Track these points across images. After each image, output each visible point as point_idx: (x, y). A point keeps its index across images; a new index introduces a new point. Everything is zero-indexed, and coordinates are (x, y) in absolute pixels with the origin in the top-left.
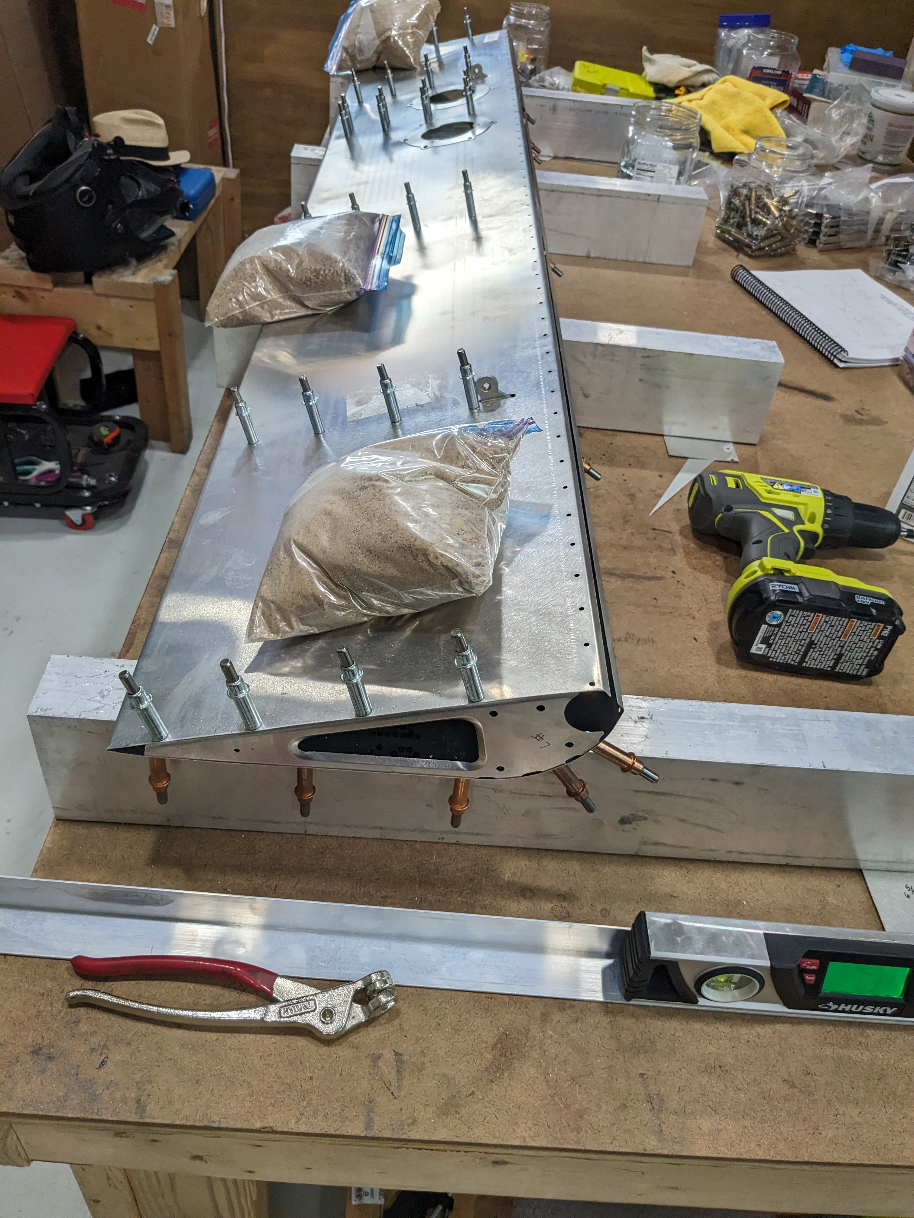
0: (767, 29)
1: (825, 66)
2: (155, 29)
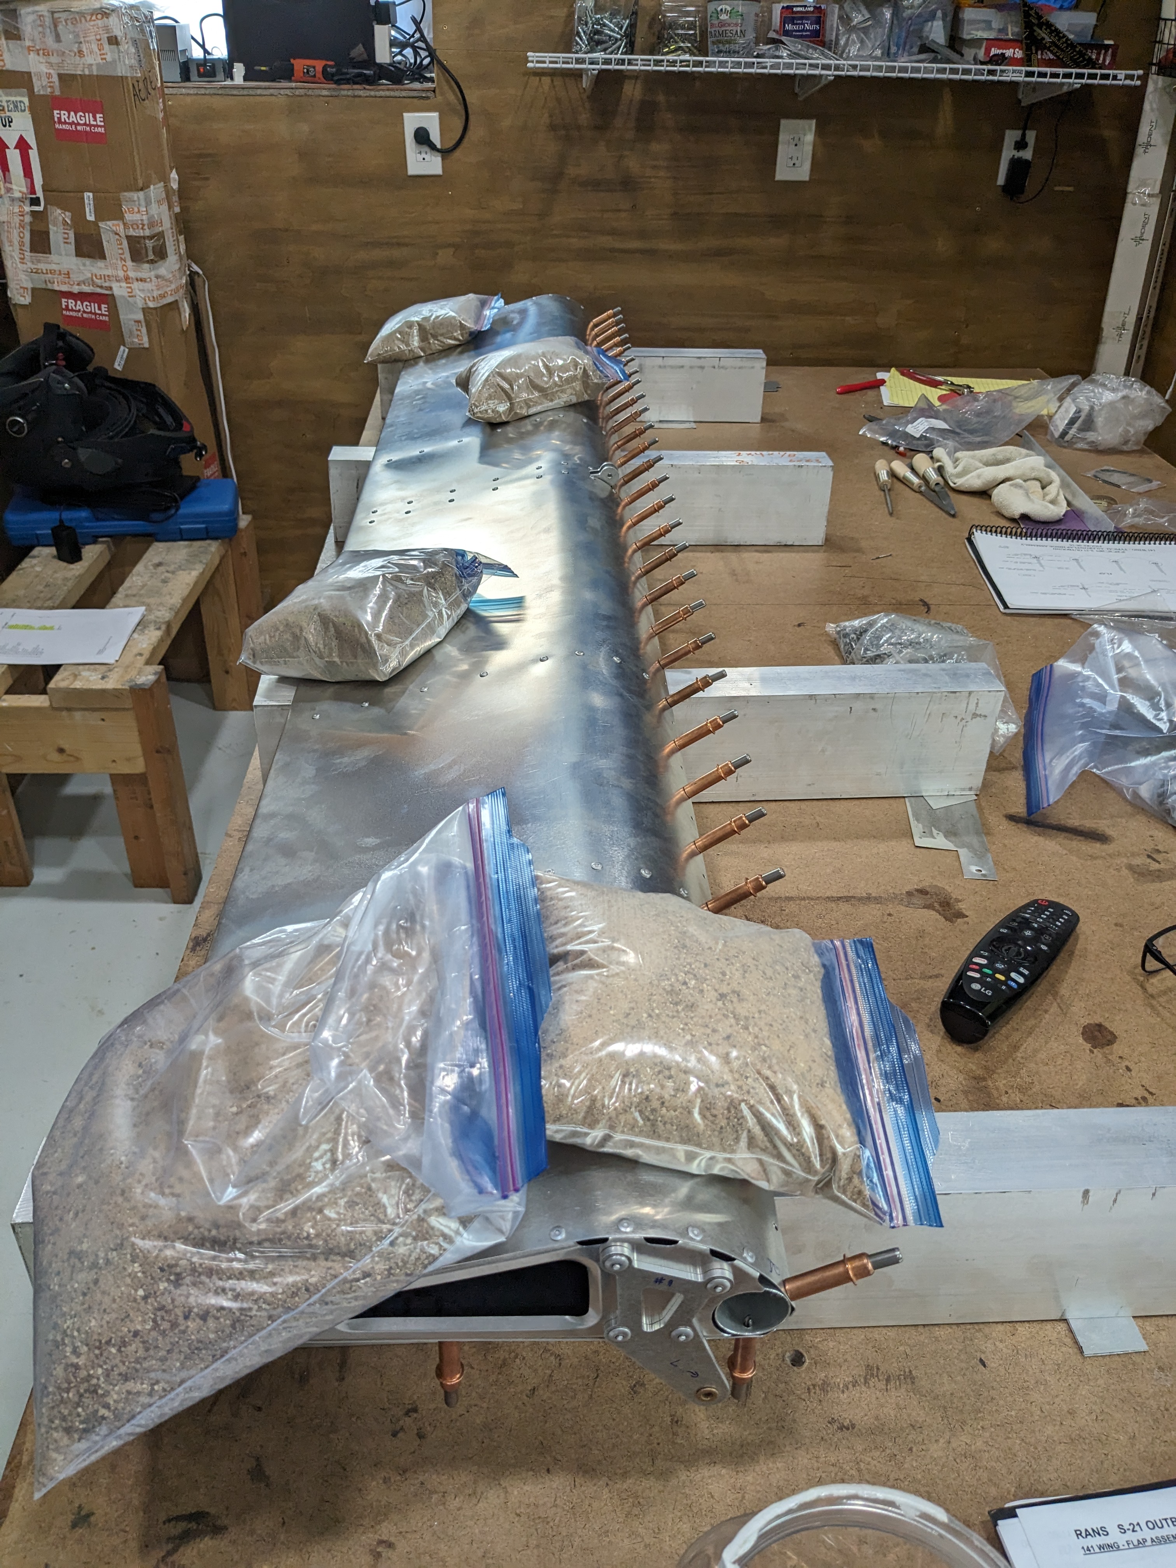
2: (123, 352)
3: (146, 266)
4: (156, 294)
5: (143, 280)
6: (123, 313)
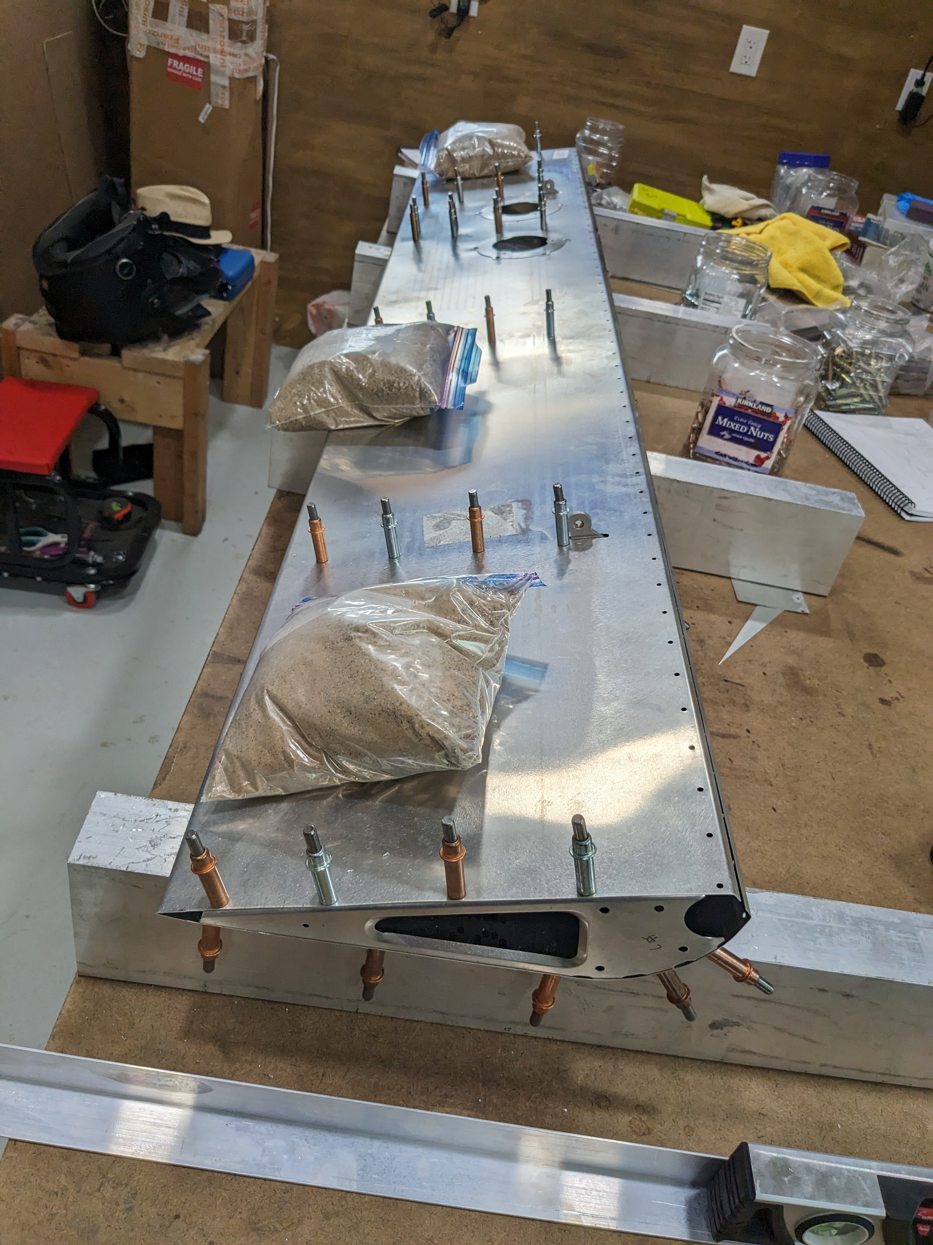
0: (827, 171)
1: (879, 212)
2: (208, 108)
3: (239, 44)
4: (242, 68)
5: (234, 55)
6: (214, 78)
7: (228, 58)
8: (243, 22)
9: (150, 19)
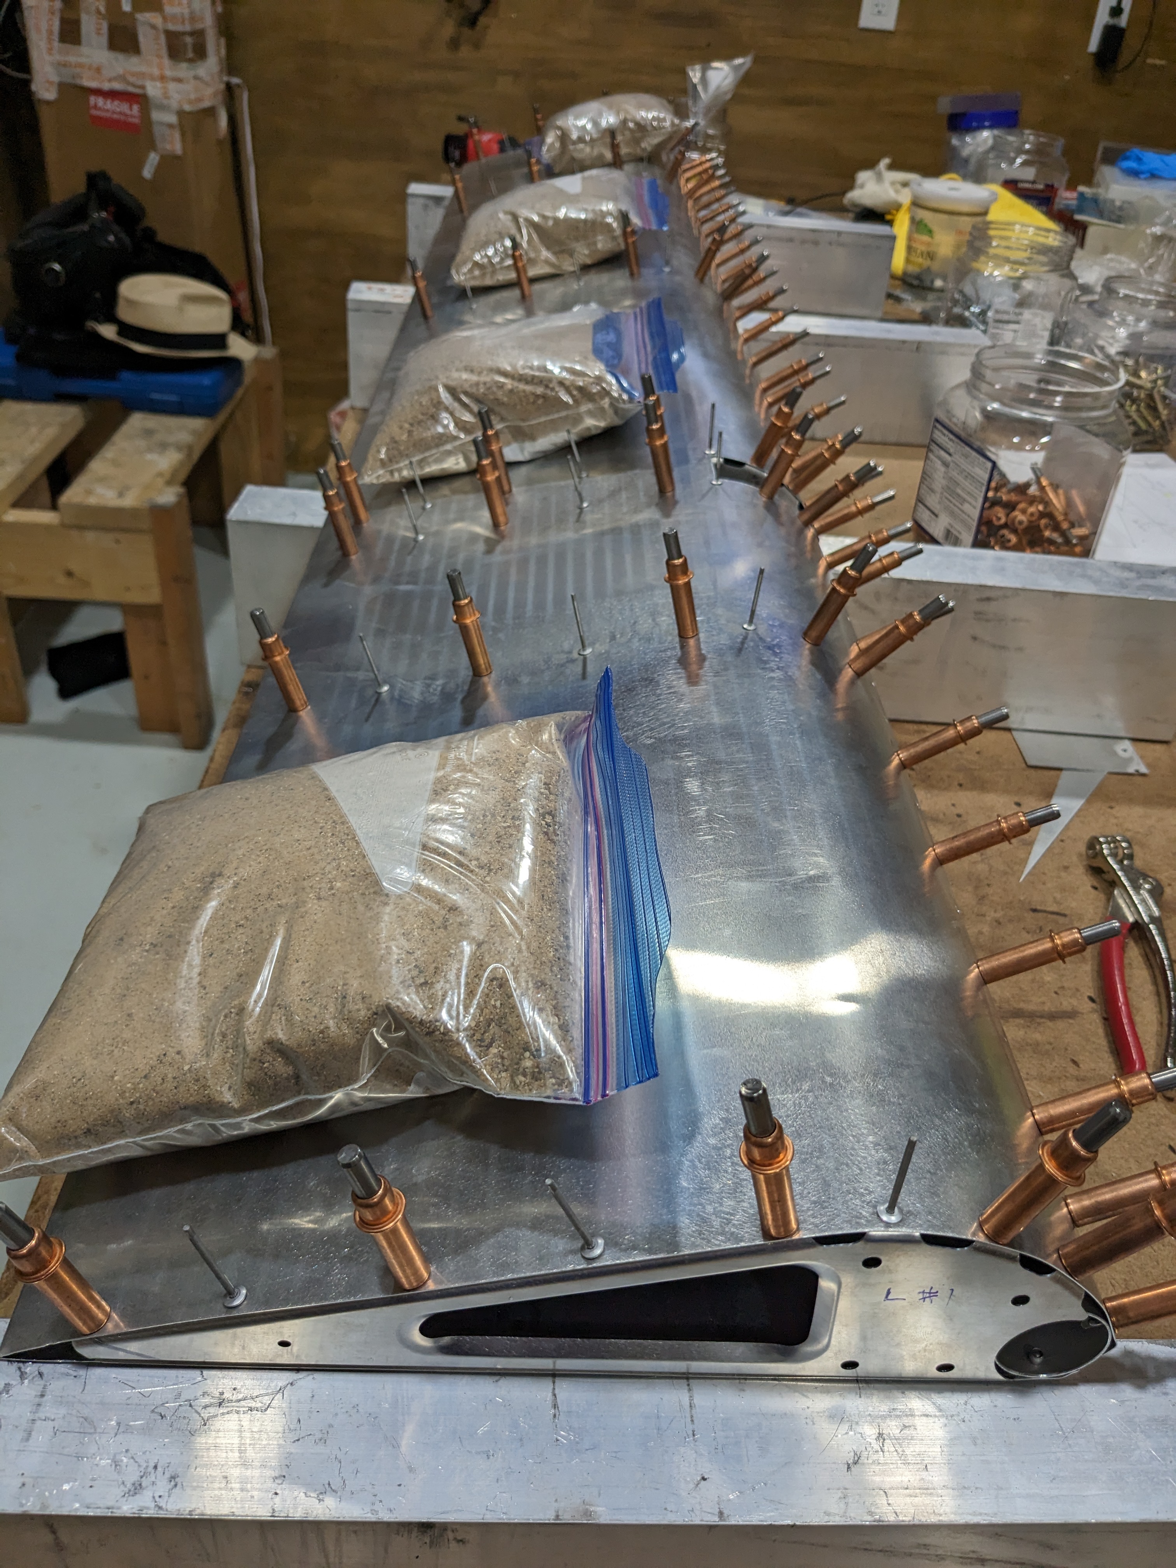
1: (1096, 183)
2: (153, 159)
3: (184, 65)
4: (193, 96)
5: (179, 80)
6: (156, 116)
7: (172, 86)
8: (184, 33)
9: (56, 44)
